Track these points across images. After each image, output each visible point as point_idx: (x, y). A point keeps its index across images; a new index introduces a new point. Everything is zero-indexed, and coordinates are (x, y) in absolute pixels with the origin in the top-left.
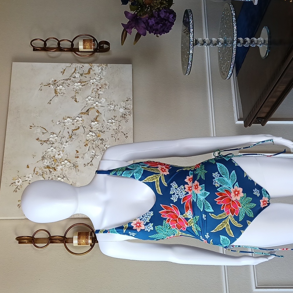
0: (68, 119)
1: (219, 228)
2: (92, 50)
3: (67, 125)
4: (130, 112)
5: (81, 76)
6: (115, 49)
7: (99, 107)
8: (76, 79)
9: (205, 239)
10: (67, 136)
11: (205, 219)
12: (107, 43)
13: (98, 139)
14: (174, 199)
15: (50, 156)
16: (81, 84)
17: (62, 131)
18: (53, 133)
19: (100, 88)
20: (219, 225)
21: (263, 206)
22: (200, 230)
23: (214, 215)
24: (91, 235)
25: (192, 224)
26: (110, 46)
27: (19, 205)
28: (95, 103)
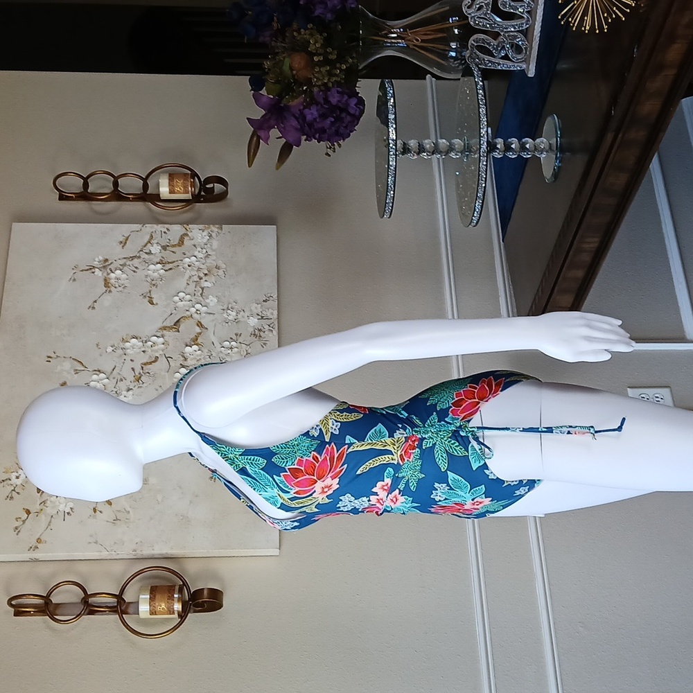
0: (134, 341)
3: (131, 353)
4: (271, 325)
5: (163, 251)
7: (203, 315)
8: (151, 256)
10: (130, 376)
12: (221, 181)
16: (164, 268)
17: (119, 365)
18: (99, 371)
19: (206, 275)
24: (181, 591)
26: (227, 188)
27: (16, 528)
28: (194, 307)
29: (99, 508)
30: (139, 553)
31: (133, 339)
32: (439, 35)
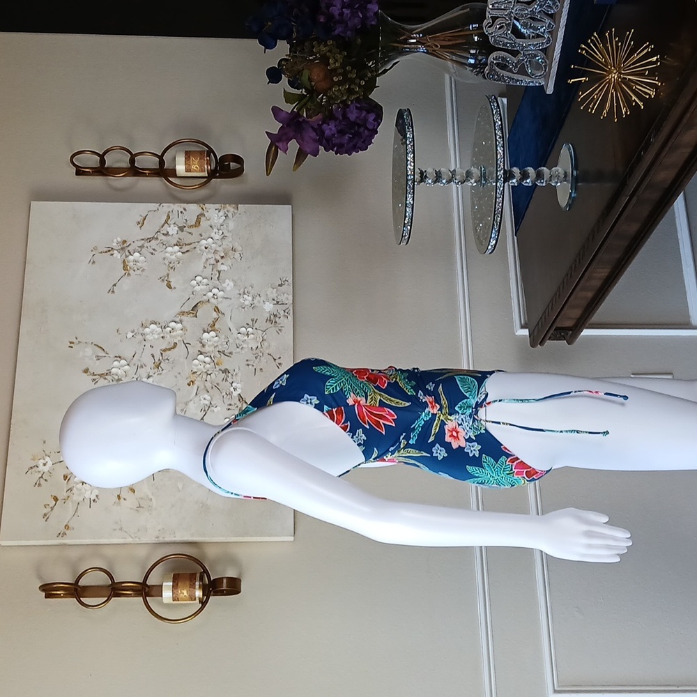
2: (205, 174)
3: (151, 338)
4: (286, 311)
5: (180, 232)
7: (220, 299)
8: (169, 238)
10: (150, 363)
12: (238, 159)
13: (217, 369)
16: (181, 250)
17: (139, 352)
18: (120, 357)
19: (222, 257)
24: (201, 579)
26: (242, 166)
27: (45, 515)
28: (211, 291)
29: (122, 496)
30: (161, 540)
31: (152, 325)
32: (458, 42)
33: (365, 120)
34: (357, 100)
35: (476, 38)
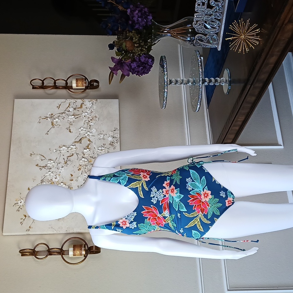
0: (64, 147)
1: (191, 224)
2: (84, 88)
3: (63, 152)
4: (117, 141)
5: (74, 110)
6: (104, 86)
7: (90, 136)
8: (70, 113)
9: (180, 233)
10: (63, 162)
11: (180, 217)
12: (97, 81)
13: (90, 164)
14: (153, 202)
15: (48, 180)
16: (75, 117)
17: (58, 157)
18: (51, 160)
19: (91, 120)
20: (191, 222)
21: (228, 205)
22: (176, 226)
23: (187, 214)
24: (85, 247)
25: (169, 222)
26: (99, 84)
27: (21, 222)
28: (87, 133)
30: (68, 232)
31: (63, 147)
32: (183, 32)
33: (148, 61)
34: (144, 54)
35: (190, 30)
